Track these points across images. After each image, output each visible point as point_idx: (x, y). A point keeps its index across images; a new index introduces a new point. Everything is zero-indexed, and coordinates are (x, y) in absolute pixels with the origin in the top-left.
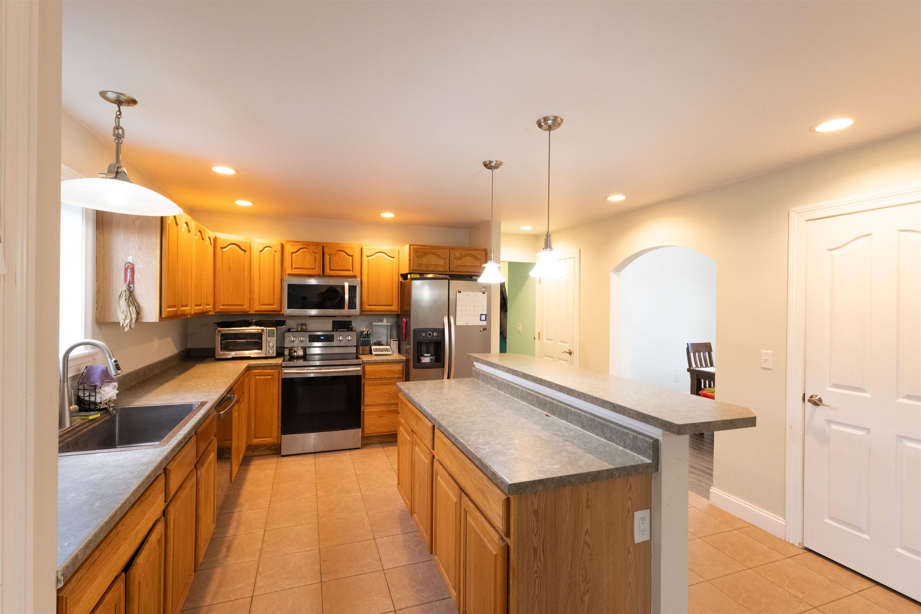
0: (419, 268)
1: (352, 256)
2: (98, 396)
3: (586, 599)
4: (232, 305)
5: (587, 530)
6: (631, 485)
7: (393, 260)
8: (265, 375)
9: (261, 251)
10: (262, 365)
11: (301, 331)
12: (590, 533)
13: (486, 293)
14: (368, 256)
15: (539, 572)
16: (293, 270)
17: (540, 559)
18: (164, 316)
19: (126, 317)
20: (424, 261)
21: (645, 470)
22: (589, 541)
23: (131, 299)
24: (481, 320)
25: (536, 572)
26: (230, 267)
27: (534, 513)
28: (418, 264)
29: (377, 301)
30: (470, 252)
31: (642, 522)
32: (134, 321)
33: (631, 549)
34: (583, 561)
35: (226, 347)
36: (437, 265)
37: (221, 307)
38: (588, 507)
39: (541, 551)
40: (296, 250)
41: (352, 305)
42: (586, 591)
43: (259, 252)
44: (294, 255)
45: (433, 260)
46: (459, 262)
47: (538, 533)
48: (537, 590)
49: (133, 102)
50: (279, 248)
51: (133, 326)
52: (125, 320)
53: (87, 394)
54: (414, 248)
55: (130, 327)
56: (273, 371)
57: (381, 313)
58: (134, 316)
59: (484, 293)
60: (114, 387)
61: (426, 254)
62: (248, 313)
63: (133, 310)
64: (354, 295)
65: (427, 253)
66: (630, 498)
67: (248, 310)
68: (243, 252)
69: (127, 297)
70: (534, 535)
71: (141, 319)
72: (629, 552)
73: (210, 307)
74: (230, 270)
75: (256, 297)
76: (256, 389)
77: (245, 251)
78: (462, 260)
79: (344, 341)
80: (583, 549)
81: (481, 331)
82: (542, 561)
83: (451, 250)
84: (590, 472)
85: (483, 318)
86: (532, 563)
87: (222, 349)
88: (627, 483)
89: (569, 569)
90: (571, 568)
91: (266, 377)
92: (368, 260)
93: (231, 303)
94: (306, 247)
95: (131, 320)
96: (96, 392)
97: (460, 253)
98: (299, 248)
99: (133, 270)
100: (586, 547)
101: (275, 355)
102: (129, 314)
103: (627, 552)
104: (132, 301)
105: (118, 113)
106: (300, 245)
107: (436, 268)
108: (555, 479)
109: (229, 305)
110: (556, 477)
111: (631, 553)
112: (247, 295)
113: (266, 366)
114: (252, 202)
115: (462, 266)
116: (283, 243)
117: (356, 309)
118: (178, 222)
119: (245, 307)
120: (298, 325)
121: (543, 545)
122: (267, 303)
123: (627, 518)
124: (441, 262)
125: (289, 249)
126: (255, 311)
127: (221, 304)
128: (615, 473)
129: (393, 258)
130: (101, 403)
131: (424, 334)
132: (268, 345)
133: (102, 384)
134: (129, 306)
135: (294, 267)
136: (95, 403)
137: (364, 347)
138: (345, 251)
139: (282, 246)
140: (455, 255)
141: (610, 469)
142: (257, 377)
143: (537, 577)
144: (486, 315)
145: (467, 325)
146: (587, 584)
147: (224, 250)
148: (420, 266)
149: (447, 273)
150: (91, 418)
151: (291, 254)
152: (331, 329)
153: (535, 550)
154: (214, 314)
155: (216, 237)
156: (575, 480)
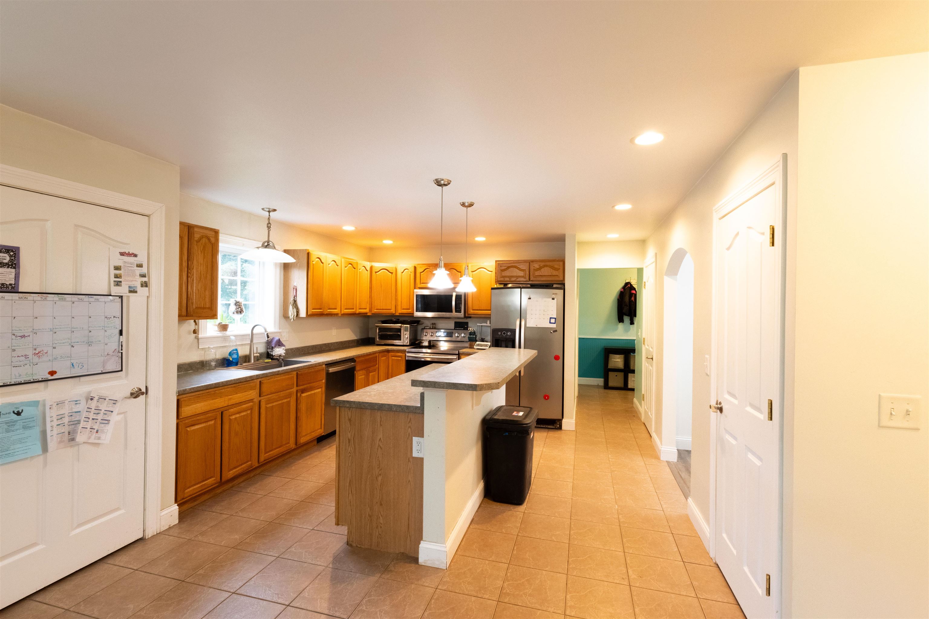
0: (503, 279)
1: (460, 272)
2: (274, 352)
3: (380, 478)
4: (383, 309)
5: (380, 439)
6: (411, 419)
7: (491, 274)
8: (397, 357)
9: (402, 273)
10: (396, 350)
11: (432, 329)
12: (382, 441)
13: (555, 299)
14: (472, 272)
15: (351, 452)
16: (421, 285)
17: (352, 446)
18: (309, 314)
19: (292, 314)
20: (507, 273)
21: (414, 410)
22: (381, 445)
23: (294, 304)
24: (550, 323)
25: (350, 453)
26: (381, 284)
27: (349, 420)
28: (502, 276)
29: (479, 307)
30: (548, 263)
31: (418, 445)
32: (295, 316)
33: (411, 460)
34: (377, 457)
35: (382, 337)
36: (518, 276)
37: (375, 310)
38: (381, 425)
39: (353, 442)
40: (423, 270)
41: (458, 310)
42: (379, 474)
43: (401, 273)
44: (422, 273)
45: (515, 272)
46: (537, 273)
47: (351, 431)
48: (350, 463)
49: (275, 210)
50: (413, 270)
51: (295, 319)
52: (291, 316)
53: (270, 351)
54: (498, 264)
55: (293, 320)
56: (402, 354)
57: (483, 316)
58: (295, 314)
59: (553, 299)
60: (284, 349)
61: (509, 268)
62: (395, 315)
63: (295, 310)
64: (460, 302)
65: (509, 266)
66: (410, 427)
67: (394, 312)
68: (391, 274)
69: (293, 304)
70: (348, 432)
71: (299, 315)
72: (409, 461)
73: (367, 311)
74: (381, 287)
75: (399, 303)
76: (392, 365)
77: (392, 273)
78: (540, 271)
79: (460, 337)
80: (378, 449)
81: (551, 333)
82: (353, 448)
83: (531, 263)
84: (377, 403)
85: (553, 321)
86: (348, 447)
87: (380, 338)
88: (408, 417)
89: (369, 458)
90: (370, 457)
91: (398, 358)
92: (472, 274)
93: (382, 308)
94: (428, 267)
95: (294, 316)
96: (273, 350)
97: (539, 265)
98: (424, 269)
99: (296, 289)
100: (379, 449)
101: (408, 344)
102: (293, 313)
103: (408, 460)
104: (295, 306)
105: (269, 217)
106: (425, 266)
107: (517, 278)
108: (356, 402)
109: (381, 309)
110: (356, 401)
111: (411, 462)
112: (394, 303)
113: (398, 351)
114: (393, 241)
115: (541, 276)
116: (416, 266)
117: (461, 312)
118: (323, 261)
119: (392, 311)
120: (431, 324)
121: (354, 439)
122: (406, 308)
123: (408, 439)
124: (521, 274)
125: (419, 270)
126: (399, 314)
127: (375, 309)
128: (393, 407)
129: (492, 272)
130: (275, 356)
131: (499, 333)
132: (404, 337)
133: (275, 347)
134: (293, 309)
135: (421, 282)
136: (272, 355)
137: (471, 342)
138: (455, 268)
139: (415, 268)
140: (534, 267)
141: (390, 404)
142: (393, 358)
143: (350, 456)
144: (555, 318)
145: (536, 326)
146: (380, 470)
147: (377, 273)
148: (503, 278)
149: (528, 283)
150: (266, 361)
151: (420, 273)
152: (453, 328)
153: (349, 440)
154: (371, 315)
155: (372, 265)
156: (368, 405)
